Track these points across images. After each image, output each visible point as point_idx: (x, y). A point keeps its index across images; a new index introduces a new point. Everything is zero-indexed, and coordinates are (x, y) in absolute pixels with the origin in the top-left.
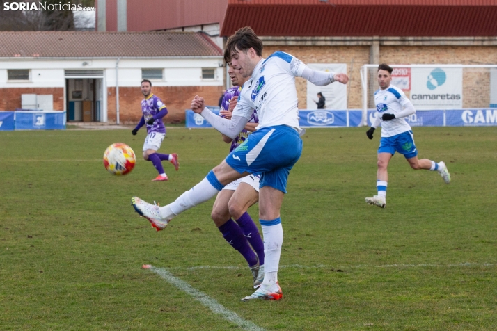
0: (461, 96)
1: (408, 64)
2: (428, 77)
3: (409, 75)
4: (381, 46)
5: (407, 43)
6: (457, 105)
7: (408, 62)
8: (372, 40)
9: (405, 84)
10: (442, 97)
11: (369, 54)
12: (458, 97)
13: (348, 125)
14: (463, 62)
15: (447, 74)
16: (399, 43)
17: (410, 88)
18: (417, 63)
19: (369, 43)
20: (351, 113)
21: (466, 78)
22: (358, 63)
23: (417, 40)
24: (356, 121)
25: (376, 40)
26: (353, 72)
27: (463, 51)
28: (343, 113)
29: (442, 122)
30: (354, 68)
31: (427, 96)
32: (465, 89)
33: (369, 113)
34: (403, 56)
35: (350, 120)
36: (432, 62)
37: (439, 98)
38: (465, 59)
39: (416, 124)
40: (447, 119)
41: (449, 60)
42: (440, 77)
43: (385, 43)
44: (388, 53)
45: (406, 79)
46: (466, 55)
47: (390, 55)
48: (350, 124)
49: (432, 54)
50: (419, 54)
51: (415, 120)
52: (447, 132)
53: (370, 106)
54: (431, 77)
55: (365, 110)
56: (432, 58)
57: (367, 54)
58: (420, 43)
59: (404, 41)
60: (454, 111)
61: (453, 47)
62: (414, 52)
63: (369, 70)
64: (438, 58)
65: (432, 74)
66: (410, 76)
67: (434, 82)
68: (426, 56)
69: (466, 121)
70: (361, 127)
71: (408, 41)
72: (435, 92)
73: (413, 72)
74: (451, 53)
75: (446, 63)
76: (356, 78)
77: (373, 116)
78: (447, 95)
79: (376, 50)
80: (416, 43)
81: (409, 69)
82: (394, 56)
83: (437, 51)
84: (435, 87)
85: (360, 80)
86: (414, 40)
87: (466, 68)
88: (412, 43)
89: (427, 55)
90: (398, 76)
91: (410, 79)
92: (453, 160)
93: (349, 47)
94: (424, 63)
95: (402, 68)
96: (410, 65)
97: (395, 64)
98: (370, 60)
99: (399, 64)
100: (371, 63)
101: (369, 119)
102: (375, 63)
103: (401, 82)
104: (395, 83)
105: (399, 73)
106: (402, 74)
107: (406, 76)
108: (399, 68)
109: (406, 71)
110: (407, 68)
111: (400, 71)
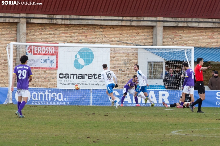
1: (56, 43)
2: (76, 57)
3: (56, 53)
4: (28, 23)
5: (54, 22)
7: (56, 40)
8: (19, 18)
9: (51, 62)
10: (90, 76)
11: (16, 31)
14: (111, 42)
15: (94, 53)
16: (46, 21)
17: (57, 67)
18: (64, 42)
19: (16, 21)
21: (113, 58)
22: (5, 40)
23: (65, 19)
25: (23, 18)
27: (111, 30)
29: (89, 101)
31: (74, 75)
32: (113, 69)
34: (50, 34)
36: (80, 42)
37: (86, 77)
38: (113, 39)
39: (63, 103)
40: (93, 99)
41: (97, 40)
42: (88, 56)
43: (33, 21)
44: (35, 31)
45: (54, 57)
46: (114, 35)
47: (37, 33)
49: (79, 33)
50: (67, 33)
51: (62, 99)
52: (93, 112)
54: (78, 56)
56: (80, 37)
57: (14, 32)
58: (68, 22)
59: (52, 19)
60: (101, 91)
61: (101, 26)
62: (62, 30)
63: (16, 47)
64: (86, 37)
65: (79, 53)
66: (57, 55)
67: (81, 61)
68: (73, 35)
70: (6, 105)
71: (56, 19)
72: (82, 71)
73: (60, 49)
74: (99, 32)
75: (94, 43)
76: (2, 55)
78: (95, 75)
79: (23, 27)
80: (64, 22)
81: (56, 48)
82: (41, 34)
83: (85, 30)
84: (82, 67)
85: (6, 57)
86: (62, 19)
88: (60, 22)
89: (75, 34)
90: (45, 54)
91: (57, 57)
92: (95, 140)
94: (71, 42)
95: (49, 46)
96: (58, 43)
97: (42, 42)
98: (16, 38)
99: (46, 42)
100: (17, 41)
101: (15, 97)
102: (22, 40)
103: (47, 61)
104: (42, 61)
105: (46, 51)
106: (50, 53)
107: (53, 55)
108: (46, 47)
109: (54, 50)
110: (54, 47)
111: (47, 50)
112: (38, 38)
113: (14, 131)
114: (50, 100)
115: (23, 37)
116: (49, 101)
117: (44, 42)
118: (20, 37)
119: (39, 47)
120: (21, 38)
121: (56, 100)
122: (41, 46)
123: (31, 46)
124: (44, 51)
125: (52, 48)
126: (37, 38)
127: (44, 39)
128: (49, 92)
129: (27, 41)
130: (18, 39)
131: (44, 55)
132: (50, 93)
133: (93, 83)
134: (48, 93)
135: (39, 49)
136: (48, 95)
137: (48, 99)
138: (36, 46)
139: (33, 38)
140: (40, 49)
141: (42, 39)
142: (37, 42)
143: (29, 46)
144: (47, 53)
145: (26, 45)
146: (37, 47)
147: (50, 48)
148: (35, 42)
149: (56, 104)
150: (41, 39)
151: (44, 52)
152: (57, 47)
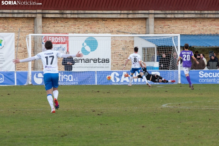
0: (110, 60)
1: (66, 34)
2: (83, 45)
3: (66, 42)
4: (43, 18)
5: (65, 16)
6: (106, 67)
7: (66, 31)
8: (36, 13)
9: (63, 50)
10: (95, 61)
11: (34, 25)
12: (107, 61)
13: (16, 84)
14: (112, 32)
16: (58, 16)
18: (73, 33)
19: (33, 16)
20: (18, 74)
21: (113, 45)
22: (24, 32)
23: (73, 14)
24: (22, 81)
25: (39, 13)
26: (20, 39)
27: (112, 22)
28: (11, 74)
29: (94, 81)
30: (21, 37)
31: (82, 60)
32: (113, 54)
33: (33, 74)
34: (62, 26)
35: (17, 80)
36: (86, 32)
37: (92, 61)
38: (113, 29)
39: (73, 83)
40: (98, 79)
41: (100, 30)
42: (93, 44)
43: (47, 16)
44: (49, 24)
45: (65, 45)
46: (114, 26)
47: (51, 26)
48: (17, 83)
49: (85, 25)
50: (75, 25)
51: (72, 80)
52: (98, 90)
53: (34, 68)
54: (85, 44)
55: (30, 71)
56: (86, 28)
57: (32, 25)
58: (76, 16)
59: (63, 14)
60: (104, 72)
61: (103, 19)
62: (71, 23)
63: (34, 38)
64: (91, 28)
65: (86, 41)
66: (68, 43)
67: (88, 48)
68: (81, 27)
69: (113, 81)
70: (27, 86)
71: (66, 14)
73: (70, 38)
74: (101, 24)
75: (98, 33)
76: (22, 45)
77: (37, 77)
78: (99, 59)
79: (39, 21)
80: (72, 16)
81: (67, 37)
82: (54, 26)
83: (90, 22)
84: (89, 53)
85: (26, 46)
86: (71, 14)
87: (114, 37)
88: (69, 16)
89: (81, 25)
90: (58, 43)
91: (68, 45)
92: (100, 113)
93: (16, 18)
94: (79, 32)
95: (61, 37)
96: (68, 34)
97: (55, 33)
98: (34, 30)
99: (58, 33)
100: (35, 33)
101: (33, 78)
102: (39, 32)
103: (60, 49)
104: (55, 49)
105: (59, 41)
106: (61, 42)
107: (64, 43)
108: (58, 37)
109: (65, 39)
110: (65, 37)
111: (59, 39)
112: (52, 30)
113: (33, 107)
114: (62, 80)
115: (39, 30)
116: (61, 81)
117: (57, 33)
118: (37, 29)
119: (53, 38)
120: (38, 30)
121: (67, 80)
122: (55, 37)
123: (46, 36)
124: (56, 40)
125: (63, 38)
126: (51, 30)
127: (57, 31)
128: (61, 74)
129: (43, 33)
130: (35, 31)
131: (57, 43)
132: (62, 75)
134: (61, 75)
135: (52, 39)
136: (61, 76)
138: (50, 36)
139: (48, 30)
140: (54, 39)
141: (55, 31)
142: (51, 33)
143: (44, 37)
144: (59, 42)
145: (42, 36)
146: (51, 38)
147: (61, 38)
148: (49, 33)
149: (67, 84)
150: (54, 31)
151: (57, 42)
152: (68, 37)
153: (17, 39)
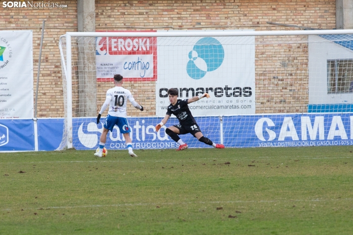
0: (253, 91)
1: (152, 30)
2: (190, 55)
3: (152, 51)
6: (244, 107)
7: (152, 25)
9: (145, 68)
10: (218, 92)
11: (77, 11)
12: (247, 92)
13: (36, 149)
14: (256, 26)
15: (224, 47)
17: (155, 77)
18: (167, 28)
20: (42, 125)
21: (260, 56)
22: (55, 28)
24: (51, 140)
26: (45, 45)
27: (257, 2)
28: (26, 125)
29: (218, 140)
30: (47, 39)
31: (188, 90)
32: (261, 76)
33: (76, 125)
34: (141, 14)
35: (40, 138)
36: (197, 26)
37: (211, 94)
38: (260, 19)
40: (225, 136)
41: (229, 22)
42: (212, 54)
44: (112, 9)
45: (149, 58)
46: (261, 11)
47: (116, 13)
48: (40, 147)
49: (195, 10)
50: (172, 10)
51: (166, 138)
52: (226, 160)
53: (77, 111)
54: (195, 54)
55: (69, 118)
56: (197, 17)
60: (239, 118)
62: (161, 5)
63: (76, 42)
64: (208, 17)
65: (196, 48)
66: (155, 53)
67: (201, 64)
68: (184, 14)
69: (262, 139)
70: (62, 152)
72: (204, 83)
73: (159, 42)
74: (233, 7)
75: (224, 28)
76: (50, 57)
77: (85, 132)
78: (227, 89)
79: (89, 3)
81: (153, 39)
82: (124, 14)
84: (203, 74)
85: (59, 61)
87: (262, 36)
89: (187, 11)
90: (133, 53)
91: (155, 58)
92: (233, 214)
94: (181, 27)
95: (139, 37)
96: (155, 31)
97: (126, 30)
98: (77, 24)
99: (133, 30)
100: (79, 29)
101: (77, 136)
102: (88, 27)
103: (137, 65)
104: (126, 66)
105: (134, 47)
106: (140, 49)
107: (147, 53)
108: (133, 38)
109: (148, 44)
110: (149, 37)
111: (135, 44)
112: (118, 22)
113: (79, 202)
114: (143, 139)
115: (90, 22)
116: (142, 141)
117: (129, 29)
118: (84, 22)
119: (120, 40)
120: (86, 23)
121: (154, 138)
122: (125, 38)
123: (104, 38)
124: (129, 46)
125: (145, 40)
126: (115, 22)
127: (129, 24)
128: (141, 124)
129: (97, 29)
130: (80, 25)
131: (130, 53)
132: (143, 127)
133: (224, 104)
134: (140, 127)
135: (119, 43)
136: (140, 130)
137: (141, 138)
138: (115, 37)
139: (108, 22)
140: (123, 44)
141: (125, 24)
142: (115, 30)
143: (101, 38)
144: (135, 49)
145: (96, 37)
146: (116, 40)
147: (140, 40)
148: (112, 29)
149: (154, 147)
150: (123, 24)
151: (129, 49)
152: (155, 37)
153: (39, 45)
